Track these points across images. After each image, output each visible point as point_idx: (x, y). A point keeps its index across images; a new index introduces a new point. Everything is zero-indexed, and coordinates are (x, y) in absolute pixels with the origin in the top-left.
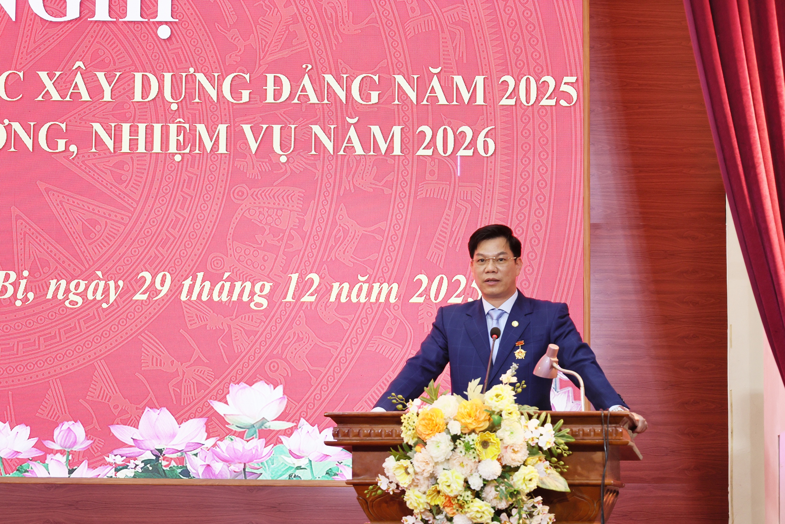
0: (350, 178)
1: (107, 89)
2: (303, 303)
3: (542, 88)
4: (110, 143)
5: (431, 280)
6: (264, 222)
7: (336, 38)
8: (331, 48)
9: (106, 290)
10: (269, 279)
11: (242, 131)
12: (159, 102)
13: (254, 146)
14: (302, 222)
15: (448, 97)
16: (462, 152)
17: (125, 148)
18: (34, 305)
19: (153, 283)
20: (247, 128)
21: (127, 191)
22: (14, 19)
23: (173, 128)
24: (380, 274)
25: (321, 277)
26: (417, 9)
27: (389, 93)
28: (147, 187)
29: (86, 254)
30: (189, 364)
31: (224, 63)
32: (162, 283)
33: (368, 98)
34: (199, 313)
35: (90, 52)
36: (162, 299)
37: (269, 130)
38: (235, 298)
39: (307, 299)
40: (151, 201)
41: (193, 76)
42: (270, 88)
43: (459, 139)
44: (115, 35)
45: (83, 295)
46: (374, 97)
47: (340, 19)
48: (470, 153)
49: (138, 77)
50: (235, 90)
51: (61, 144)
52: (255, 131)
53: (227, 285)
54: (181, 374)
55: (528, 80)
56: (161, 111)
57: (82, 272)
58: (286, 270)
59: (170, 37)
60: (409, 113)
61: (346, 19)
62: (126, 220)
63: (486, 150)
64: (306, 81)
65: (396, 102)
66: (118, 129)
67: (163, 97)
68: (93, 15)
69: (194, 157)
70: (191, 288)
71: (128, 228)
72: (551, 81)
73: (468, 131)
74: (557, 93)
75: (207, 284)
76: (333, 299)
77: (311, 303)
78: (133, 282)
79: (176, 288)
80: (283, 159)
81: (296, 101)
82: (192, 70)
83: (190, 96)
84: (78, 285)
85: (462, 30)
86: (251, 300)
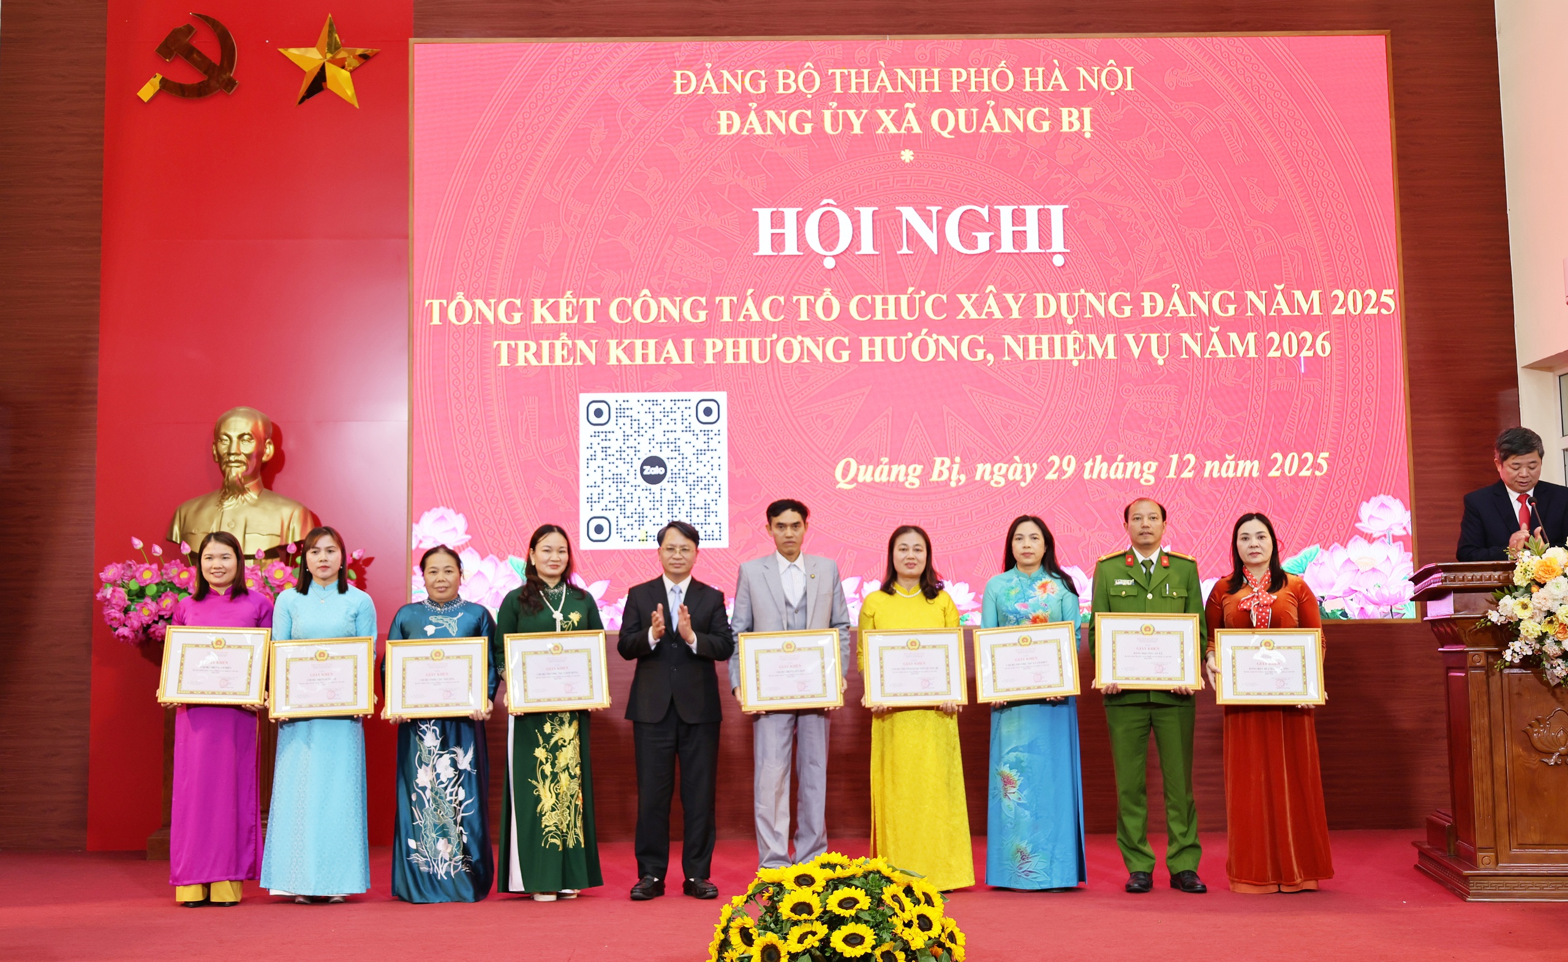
0: (1215, 376)
1: (1015, 308)
2: (1183, 478)
3: (1366, 301)
4: (1019, 352)
5: (1285, 457)
6: (1148, 413)
7: (1198, 263)
8: (1194, 271)
9: (1023, 471)
10: (1155, 460)
11: (1126, 340)
12: (1058, 318)
13: (1136, 352)
14: (1179, 413)
15: (1292, 310)
16: (1305, 353)
17: (1032, 356)
18: (965, 485)
19: (1061, 465)
20: (1130, 337)
21: (1036, 391)
22: (936, 252)
23: (1070, 338)
24: (1243, 453)
25: (1196, 457)
26: (1262, 237)
27: (1243, 306)
28: (1052, 387)
29: (1006, 442)
30: (1093, 530)
31: (1108, 284)
32: (1069, 465)
33: (1226, 311)
34: (1099, 489)
35: (1000, 278)
36: (1069, 478)
37: (1148, 339)
38: (1128, 476)
39: (1187, 474)
40: (1055, 398)
41: (1082, 298)
42: (1147, 304)
43: (1301, 344)
44: (1019, 264)
45: (1005, 476)
46: (1232, 309)
47: (1200, 247)
48: (1310, 354)
49: (1039, 297)
50: (1119, 308)
51: (980, 353)
52: (1137, 340)
53: (1121, 465)
54: (1088, 538)
55: (1354, 294)
56: (1059, 326)
57: (1003, 458)
58: (1168, 451)
59: (1064, 265)
60: (1260, 322)
61: (1205, 247)
62: (1036, 414)
63: (1324, 351)
64: (1176, 298)
65: (1249, 314)
66: (1026, 340)
67: (1060, 314)
68: (1000, 248)
69: (1088, 362)
70: (1092, 468)
71: (1039, 420)
72: (1372, 293)
73: (1307, 335)
74: (1379, 304)
75: (1105, 465)
76: (1206, 474)
77: (1189, 479)
78: (1044, 464)
79: (1080, 469)
80: (1161, 362)
81: (1168, 314)
82: (1082, 291)
83: (1082, 311)
84: (1000, 468)
85: (1300, 255)
86: (1141, 477)
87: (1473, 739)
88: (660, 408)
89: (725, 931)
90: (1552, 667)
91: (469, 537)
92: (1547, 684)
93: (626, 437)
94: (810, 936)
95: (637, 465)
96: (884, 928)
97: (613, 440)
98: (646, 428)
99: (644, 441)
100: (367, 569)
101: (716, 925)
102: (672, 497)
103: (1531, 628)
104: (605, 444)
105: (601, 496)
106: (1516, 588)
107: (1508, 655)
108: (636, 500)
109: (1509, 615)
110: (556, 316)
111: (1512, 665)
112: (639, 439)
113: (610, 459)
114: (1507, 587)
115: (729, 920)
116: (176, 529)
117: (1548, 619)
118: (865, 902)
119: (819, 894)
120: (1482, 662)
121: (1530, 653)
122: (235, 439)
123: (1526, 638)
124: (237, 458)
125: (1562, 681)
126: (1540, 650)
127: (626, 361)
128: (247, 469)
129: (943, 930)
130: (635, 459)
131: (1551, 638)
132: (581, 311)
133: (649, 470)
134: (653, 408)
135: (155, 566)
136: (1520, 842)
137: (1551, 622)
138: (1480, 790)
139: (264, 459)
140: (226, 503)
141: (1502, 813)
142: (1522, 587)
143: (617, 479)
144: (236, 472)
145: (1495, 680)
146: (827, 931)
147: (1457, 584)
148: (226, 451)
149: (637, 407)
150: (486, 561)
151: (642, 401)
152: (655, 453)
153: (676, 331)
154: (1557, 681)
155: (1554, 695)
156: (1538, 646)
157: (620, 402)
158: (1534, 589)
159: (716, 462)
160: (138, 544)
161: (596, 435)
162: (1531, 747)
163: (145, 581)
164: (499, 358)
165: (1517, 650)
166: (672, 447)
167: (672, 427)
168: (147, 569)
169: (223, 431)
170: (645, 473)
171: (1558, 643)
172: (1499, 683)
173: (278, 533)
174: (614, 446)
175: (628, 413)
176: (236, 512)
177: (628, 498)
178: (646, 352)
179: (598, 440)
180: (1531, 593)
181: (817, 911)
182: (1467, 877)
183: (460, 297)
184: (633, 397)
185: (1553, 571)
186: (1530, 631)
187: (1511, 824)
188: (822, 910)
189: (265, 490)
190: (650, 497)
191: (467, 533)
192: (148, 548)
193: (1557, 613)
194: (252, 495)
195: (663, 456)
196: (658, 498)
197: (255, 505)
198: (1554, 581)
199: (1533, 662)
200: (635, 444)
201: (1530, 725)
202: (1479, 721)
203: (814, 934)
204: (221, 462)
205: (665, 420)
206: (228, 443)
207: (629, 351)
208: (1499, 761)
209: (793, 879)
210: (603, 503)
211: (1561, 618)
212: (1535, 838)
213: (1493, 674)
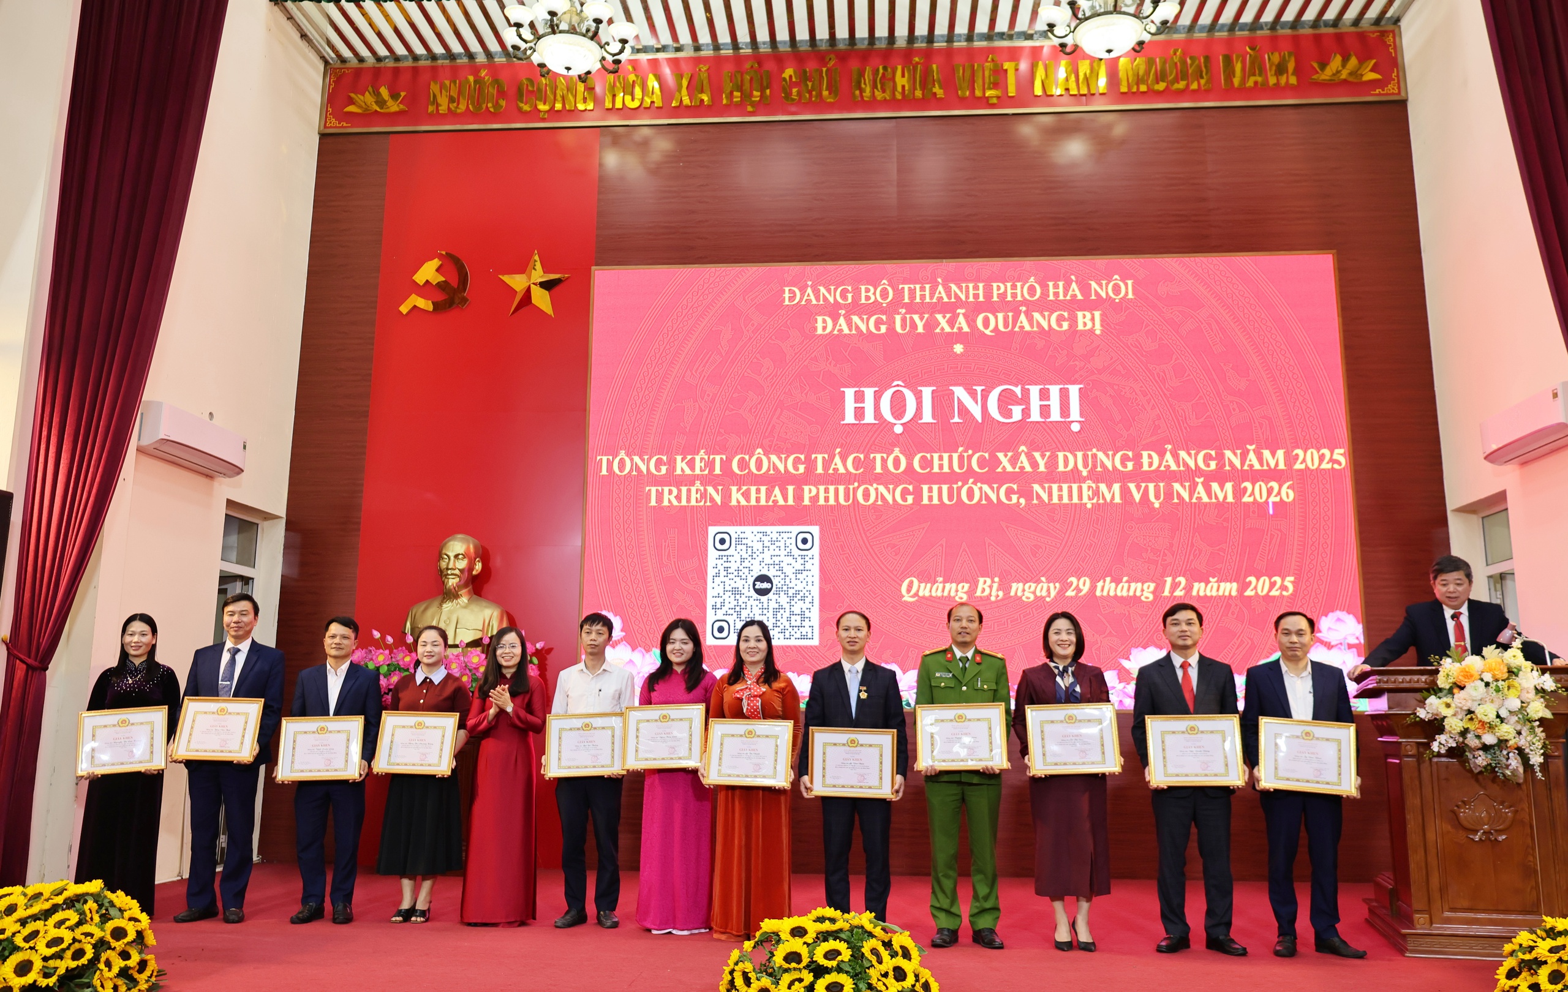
0: (1201, 516)
1: (1042, 463)
2: (1175, 597)
3: (1322, 458)
4: (1045, 497)
5: (1258, 580)
6: (1147, 545)
7: (1186, 428)
8: (1183, 435)
9: (1048, 590)
10: (1153, 581)
11: (1129, 488)
12: (1075, 471)
13: (1137, 497)
14: (1171, 545)
15: (1261, 465)
16: (1273, 499)
17: (1055, 500)
18: (1002, 600)
20: (1132, 486)
21: (1058, 527)
22: (980, 420)
23: (1085, 486)
24: (1224, 577)
25: (1187, 580)
26: (1237, 409)
27: (1222, 462)
28: (1071, 525)
29: (1034, 567)
30: (1104, 636)
31: (1115, 445)
32: (1084, 585)
33: (1208, 465)
34: (1108, 603)
35: (1029, 441)
36: (1085, 594)
37: (1147, 488)
38: (1131, 593)
39: (1179, 593)
40: (1073, 533)
41: (1095, 456)
42: (1145, 461)
43: (1270, 491)
44: (1045, 429)
45: (1034, 593)
46: (1213, 464)
47: (1187, 416)
48: (1277, 499)
49: (1061, 455)
50: (1123, 463)
51: (1014, 498)
52: (1138, 488)
53: (1126, 585)
54: (1099, 642)
55: (1312, 453)
56: (1076, 477)
57: (1032, 579)
58: (1163, 575)
59: (1080, 431)
60: (1236, 475)
61: (1191, 416)
62: (1058, 545)
63: (1288, 497)
64: (1168, 456)
65: (1227, 468)
66: (1050, 488)
67: (1077, 468)
68: (1030, 417)
69: (1099, 505)
70: (1103, 588)
71: (1060, 550)
72: (1326, 452)
73: (1274, 485)
74: (1332, 461)
75: (1113, 585)
76: (1194, 593)
77: (1181, 597)
78: (1065, 584)
79: (1093, 588)
80: (1157, 505)
81: (1162, 469)
82: (1094, 450)
83: (1095, 466)
84: (1030, 587)
85: (1267, 422)
86: (1142, 595)
87: (1408, 817)
88: (769, 538)
89: (732, 972)
90: (1474, 757)
91: (624, 634)
92: (1471, 771)
93: (743, 560)
94: (797, 983)
95: (751, 581)
96: (861, 979)
97: (733, 562)
98: (758, 553)
99: (756, 562)
100: (548, 657)
101: (725, 968)
102: (777, 606)
103: (1454, 724)
104: (726, 565)
105: (723, 604)
106: (1441, 690)
107: (1435, 747)
108: (749, 607)
109: (1435, 712)
110: (692, 468)
111: (1439, 755)
112: (753, 561)
113: (730, 576)
114: (1433, 689)
115: (736, 964)
116: (408, 625)
117: (1469, 716)
118: (846, 955)
119: (808, 945)
120: (1413, 752)
121: (1454, 745)
122: (452, 558)
123: (1450, 732)
124: (453, 572)
125: (1483, 770)
126: (1463, 742)
127: (743, 502)
128: (460, 581)
129: (917, 980)
130: (749, 576)
131: (1472, 733)
132: (710, 465)
133: (759, 585)
134: (764, 538)
135: (387, 652)
136: (1452, 907)
137: (1471, 719)
138: (1415, 860)
139: (474, 573)
140: (444, 606)
141: (1435, 882)
142: (1445, 689)
143: (736, 592)
144: (452, 582)
145: (1425, 767)
146: (812, 979)
147: (1391, 686)
148: (445, 567)
149: (751, 537)
150: (636, 652)
151: (755, 533)
152: (765, 572)
153: (781, 480)
154: (1479, 769)
155: (1477, 780)
156: (1461, 740)
157: (739, 533)
158: (1456, 691)
159: (810, 579)
160: (377, 635)
161: (720, 558)
162: (1458, 824)
163: (379, 662)
164: (650, 499)
165: (1443, 742)
166: (777, 567)
167: (777, 552)
168: (381, 653)
169: (444, 551)
170: (756, 587)
171: (1479, 737)
172: (1429, 770)
173: (481, 628)
174: (734, 566)
175: (744, 541)
176: (451, 612)
177: (743, 606)
178: (759, 496)
179: (721, 561)
180: (1453, 694)
181: (806, 960)
182: (1404, 936)
183: (622, 454)
184: (748, 529)
185: (1472, 676)
186: (1454, 727)
187: (1443, 890)
188: (809, 960)
189: (475, 596)
190: (760, 606)
191: (622, 631)
192: (383, 638)
193: (1476, 712)
194: (464, 600)
195: (770, 574)
196: (765, 606)
197: (465, 607)
198: (1472, 684)
199: (1458, 752)
200: (748, 565)
201: (1458, 806)
202: (1412, 801)
203: (801, 980)
204: (441, 575)
205: (772, 547)
206: (447, 561)
207: (746, 495)
208: (1431, 836)
209: (788, 930)
210: (724, 609)
211: (1479, 716)
212: (1465, 904)
213: (1424, 762)
